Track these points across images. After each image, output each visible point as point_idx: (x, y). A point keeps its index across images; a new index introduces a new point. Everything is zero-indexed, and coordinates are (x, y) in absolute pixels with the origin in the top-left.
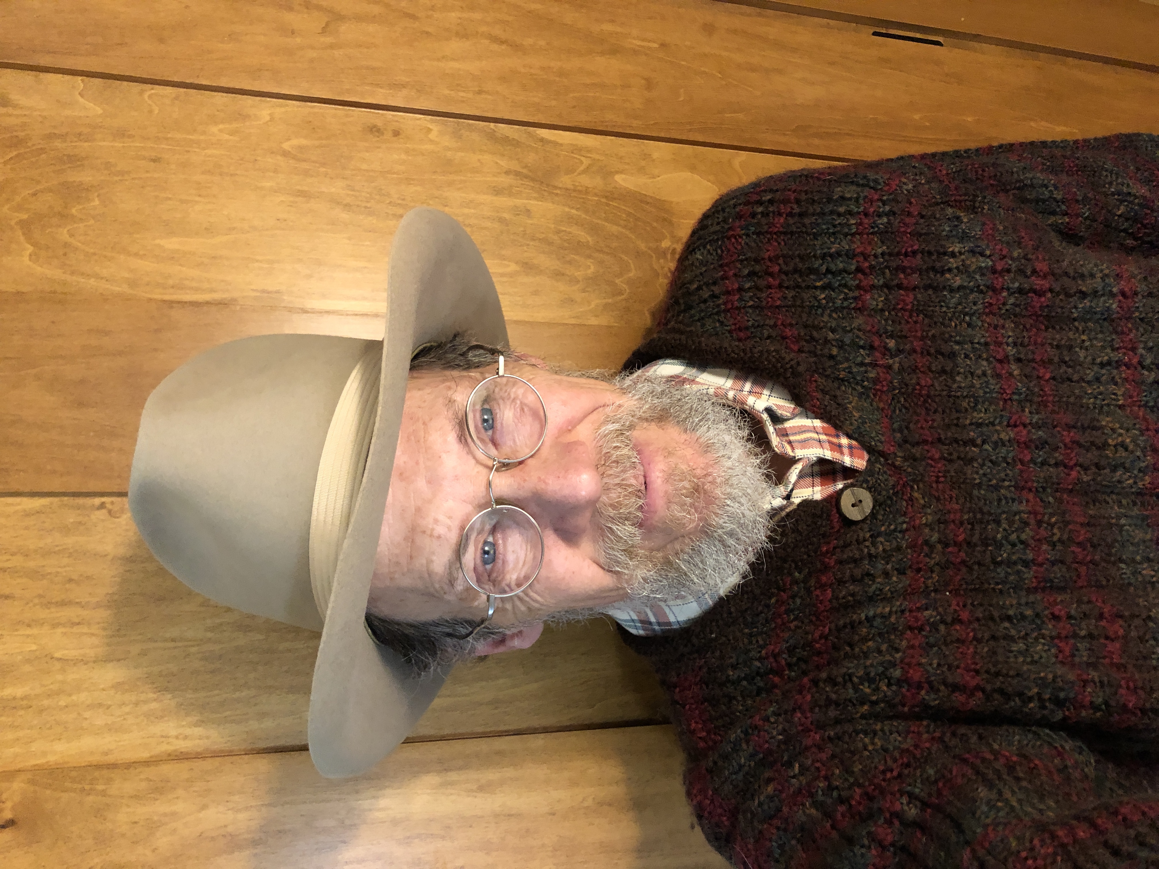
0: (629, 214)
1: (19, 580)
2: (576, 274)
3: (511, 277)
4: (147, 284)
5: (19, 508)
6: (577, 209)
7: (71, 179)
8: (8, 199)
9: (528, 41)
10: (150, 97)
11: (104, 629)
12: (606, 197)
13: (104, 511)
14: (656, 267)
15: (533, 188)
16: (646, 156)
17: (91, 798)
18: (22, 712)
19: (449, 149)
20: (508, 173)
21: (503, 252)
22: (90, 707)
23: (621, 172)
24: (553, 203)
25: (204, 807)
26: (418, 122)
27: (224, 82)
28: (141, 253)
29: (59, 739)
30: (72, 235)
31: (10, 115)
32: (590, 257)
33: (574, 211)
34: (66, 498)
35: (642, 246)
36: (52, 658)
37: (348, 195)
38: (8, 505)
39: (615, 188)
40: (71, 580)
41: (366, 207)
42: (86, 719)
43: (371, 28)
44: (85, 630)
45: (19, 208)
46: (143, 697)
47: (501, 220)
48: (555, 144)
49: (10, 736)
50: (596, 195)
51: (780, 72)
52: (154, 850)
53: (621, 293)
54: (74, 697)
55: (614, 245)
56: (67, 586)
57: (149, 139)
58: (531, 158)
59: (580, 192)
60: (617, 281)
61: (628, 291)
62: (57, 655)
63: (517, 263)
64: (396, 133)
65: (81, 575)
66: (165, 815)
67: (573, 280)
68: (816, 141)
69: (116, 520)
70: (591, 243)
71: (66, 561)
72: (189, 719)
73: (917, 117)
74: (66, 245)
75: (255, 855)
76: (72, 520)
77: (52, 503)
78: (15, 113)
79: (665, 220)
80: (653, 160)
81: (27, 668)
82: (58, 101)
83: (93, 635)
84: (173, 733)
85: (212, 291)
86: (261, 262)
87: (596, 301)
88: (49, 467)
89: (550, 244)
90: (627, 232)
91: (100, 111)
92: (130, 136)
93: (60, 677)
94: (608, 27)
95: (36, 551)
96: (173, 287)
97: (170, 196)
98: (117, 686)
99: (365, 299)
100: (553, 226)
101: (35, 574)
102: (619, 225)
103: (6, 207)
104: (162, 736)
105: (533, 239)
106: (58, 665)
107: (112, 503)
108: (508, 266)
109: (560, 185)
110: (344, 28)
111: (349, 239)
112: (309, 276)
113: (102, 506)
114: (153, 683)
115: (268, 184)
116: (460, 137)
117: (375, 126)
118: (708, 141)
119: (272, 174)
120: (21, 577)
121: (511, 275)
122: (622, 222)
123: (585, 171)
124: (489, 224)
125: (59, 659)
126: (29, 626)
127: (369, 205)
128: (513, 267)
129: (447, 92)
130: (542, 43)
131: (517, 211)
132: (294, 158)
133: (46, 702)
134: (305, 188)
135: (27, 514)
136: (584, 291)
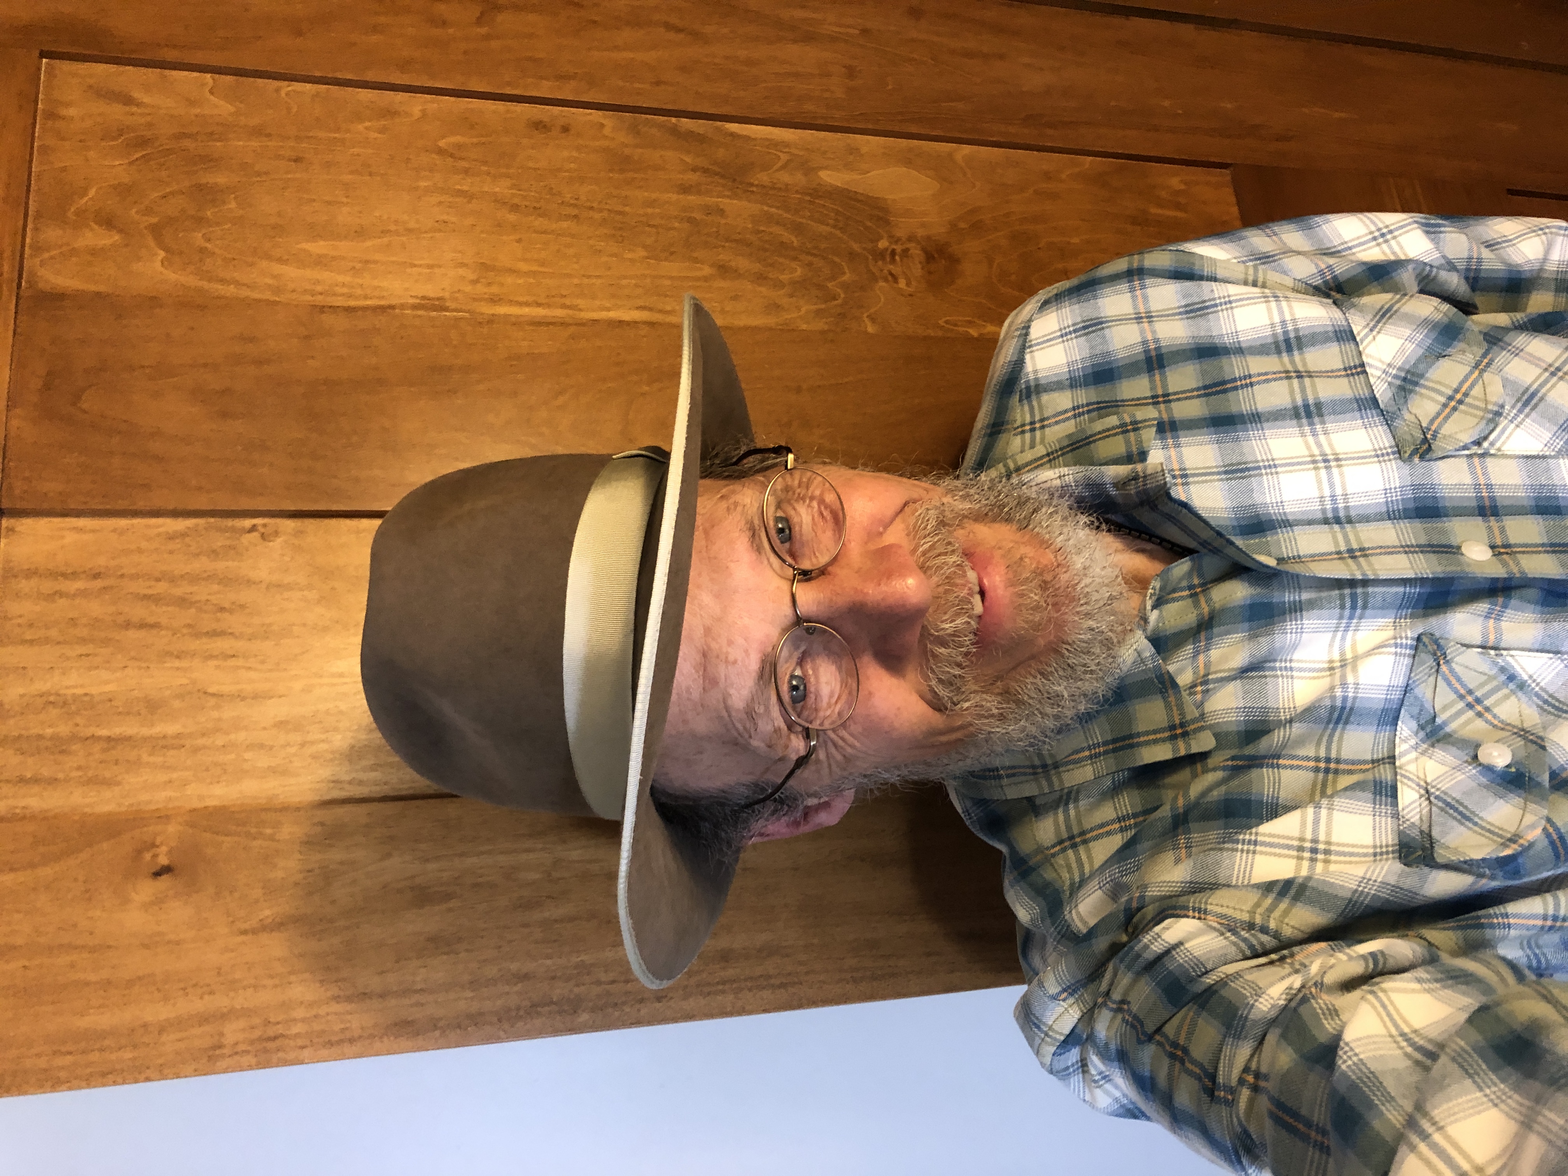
0: (837, 213)
1: (164, 608)
2: (782, 277)
3: (706, 281)
4: (293, 291)
5: (161, 530)
6: (778, 208)
7: (204, 181)
8: (135, 202)
9: (709, 29)
10: (287, 94)
11: (263, 662)
12: (810, 195)
13: (255, 534)
14: (874, 270)
15: (723, 186)
16: (853, 150)
17: (256, 843)
18: (172, 752)
19: (626, 146)
20: (694, 170)
21: (695, 255)
22: (250, 747)
23: (826, 168)
24: (749, 201)
25: (389, 855)
26: (590, 117)
27: (370, 76)
28: (286, 257)
29: (218, 782)
30: (209, 240)
31: (133, 114)
32: (795, 259)
33: (773, 210)
34: (212, 520)
35: (856, 247)
36: (205, 693)
37: (513, 195)
38: (148, 526)
39: (819, 184)
40: (222, 609)
41: (535, 208)
42: (246, 760)
43: (532, 17)
44: (240, 662)
45: (148, 211)
46: (310, 737)
47: (690, 220)
48: (747, 138)
49: (162, 777)
50: (797, 192)
51: (1001, 57)
52: (333, 902)
53: (835, 299)
54: (233, 737)
55: (823, 246)
56: (219, 614)
57: (289, 138)
58: (721, 153)
59: (780, 189)
60: (830, 285)
61: (842, 296)
62: (210, 690)
63: (712, 266)
64: (566, 129)
65: (233, 603)
66: (342, 863)
67: (778, 285)
68: (1050, 132)
69: (271, 544)
70: (796, 244)
71: (216, 587)
72: (364, 763)
73: (1166, 103)
74: (202, 250)
75: (450, 910)
76: (220, 544)
77: (197, 525)
78: (139, 111)
79: (880, 219)
80: (862, 155)
81: (177, 704)
82: (188, 100)
83: (250, 668)
84: (347, 778)
85: (366, 297)
86: (420, 266)
87: (806, 308)
88: (194, 482)
89: (749, 245)
90: (838, 232)
91: (232, 109)
92: (269, 135)
93: (215, 714)
94: (799, 14)
95: (182, 576)
96: (321, 294)
97: (314, 197)
98: (281, 725)
99: (539, 305)
100: (750, 226)
101: (183, 602)
102: (828, 225)
103: (134, 210)
104: (333, 782)
105: (727, 240)
106: (212, 701)
107: (265, 525)
108: (701, 269)
109: (756, 182)
110: (500, 18)
111: (519, 241)
112: (475, 282)
113: (253, 528)
114: (321, 722)
115: (423, 184)
116: (638, 133)
117: (541, 122)
118: (923, 131)
119: (427, 173)
120: (168, 605)
121: (706, 279)
122: (831, 222)
123: (783, 167)
124: (677, 225)
125: (213, 695)
126: (178, 657)
127: (538, 205)
128: (707, 270)
129: (621, 83)
130: (725, 30)
131: (709, 210)
132: (452, 156)
133: (201, 742)
134: (465, 188)
135: (171, 537)
136: (791, 296)
